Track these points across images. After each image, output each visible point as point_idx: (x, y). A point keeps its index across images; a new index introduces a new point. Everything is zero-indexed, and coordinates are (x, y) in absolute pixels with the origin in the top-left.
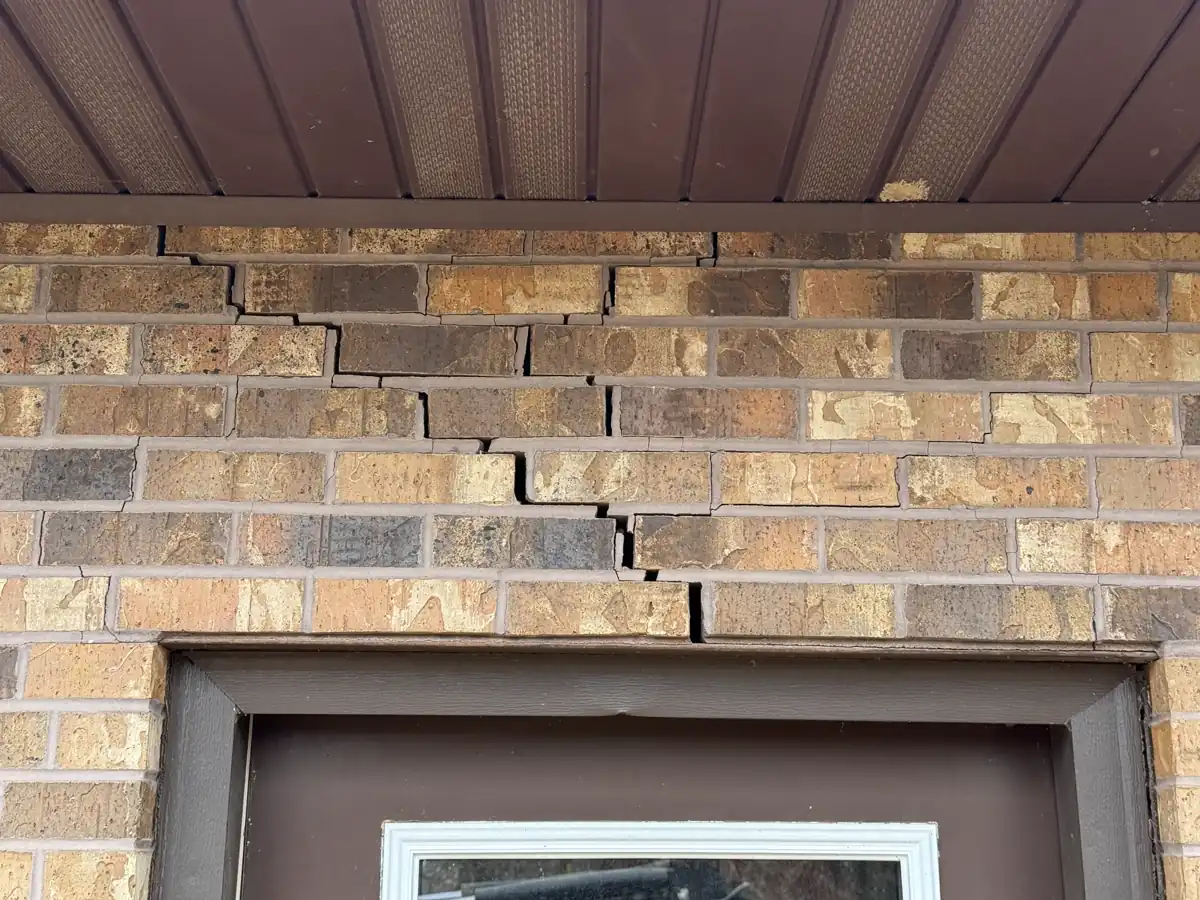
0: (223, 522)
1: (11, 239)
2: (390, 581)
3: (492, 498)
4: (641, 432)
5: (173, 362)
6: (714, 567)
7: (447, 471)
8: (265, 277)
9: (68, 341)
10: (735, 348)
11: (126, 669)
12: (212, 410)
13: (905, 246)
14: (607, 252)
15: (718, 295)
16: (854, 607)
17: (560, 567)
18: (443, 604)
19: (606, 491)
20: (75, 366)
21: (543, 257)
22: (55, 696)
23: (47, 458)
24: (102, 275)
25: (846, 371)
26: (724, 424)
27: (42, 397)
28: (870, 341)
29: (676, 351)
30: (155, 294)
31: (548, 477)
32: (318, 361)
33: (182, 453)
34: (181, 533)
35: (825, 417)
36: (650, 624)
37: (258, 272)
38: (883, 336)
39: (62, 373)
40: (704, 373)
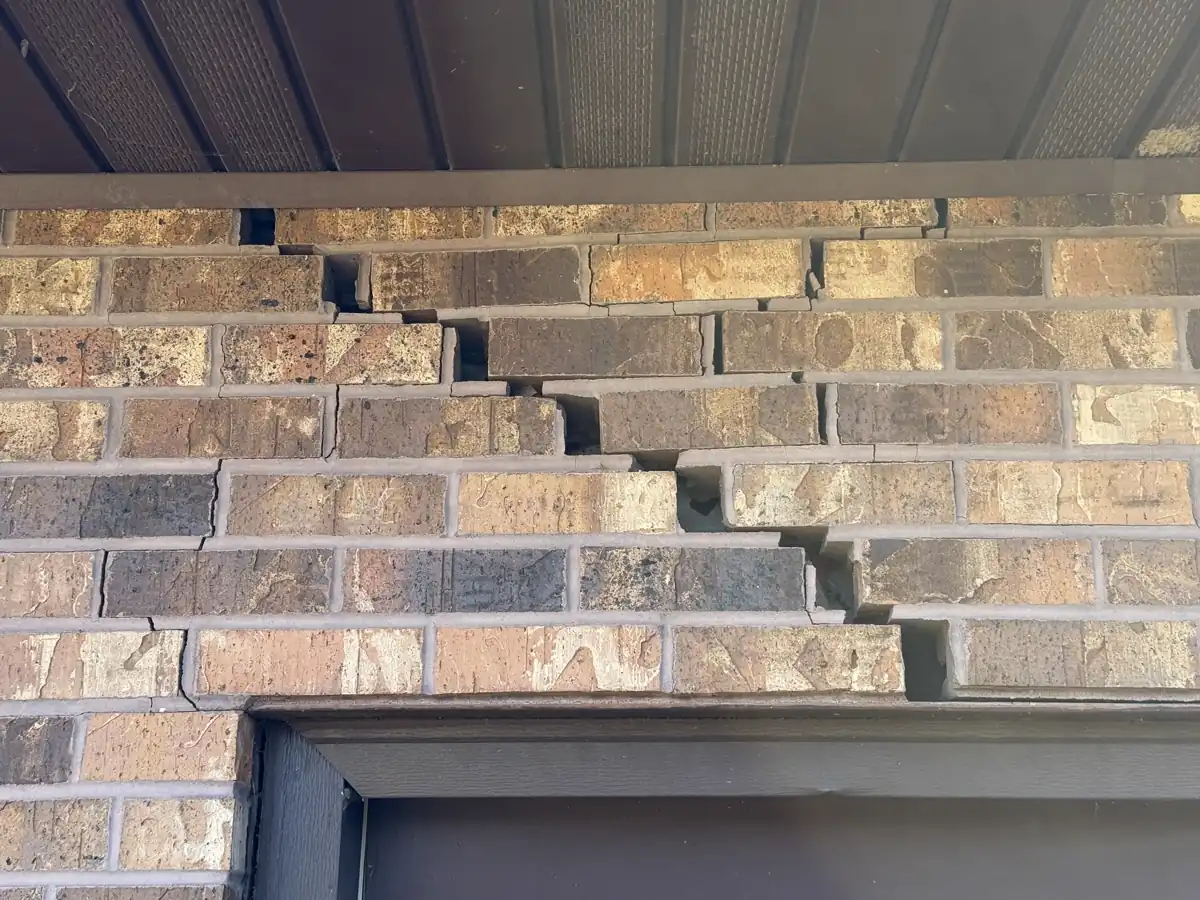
0: (324, 560)
1: (66, 228)
2: (529, 628)
3: (650, 525)
4: (866, 439)
5: (260, 370)
6: (963, 601)
7: (594, 494)
8: (395, 269)
9: (134, 346)
10: (976, 336)
11: (205, 743)
12: (307, 426)
13: (1182, 208)
14: (808, 223)
15: (952, 272)
16: (1146, 650)
17: (739, 608)
18: (595, 657)
19: (824, 513)
20: (143, 375)
21: (731, 233)
22: (118, 779)
23: (107, 486)
24: (175, 269)
25: (1118, 360)
26: (967, 429)
27: (104, 414)
28: (1147, 323)
29: (903, 340)
30: (237, 289)
31: (750, 495)
32: (433, 366)
33: (272, 478)
34: (273, 575)
35: (1095, 418)
36: (855, 678)
37: (387, 263)
38: (1163, 317)
39: (127, 384)
40: (940, 366)
